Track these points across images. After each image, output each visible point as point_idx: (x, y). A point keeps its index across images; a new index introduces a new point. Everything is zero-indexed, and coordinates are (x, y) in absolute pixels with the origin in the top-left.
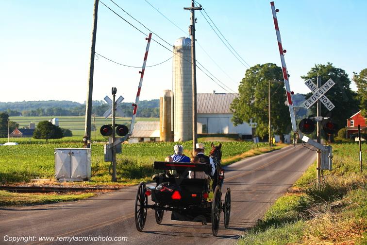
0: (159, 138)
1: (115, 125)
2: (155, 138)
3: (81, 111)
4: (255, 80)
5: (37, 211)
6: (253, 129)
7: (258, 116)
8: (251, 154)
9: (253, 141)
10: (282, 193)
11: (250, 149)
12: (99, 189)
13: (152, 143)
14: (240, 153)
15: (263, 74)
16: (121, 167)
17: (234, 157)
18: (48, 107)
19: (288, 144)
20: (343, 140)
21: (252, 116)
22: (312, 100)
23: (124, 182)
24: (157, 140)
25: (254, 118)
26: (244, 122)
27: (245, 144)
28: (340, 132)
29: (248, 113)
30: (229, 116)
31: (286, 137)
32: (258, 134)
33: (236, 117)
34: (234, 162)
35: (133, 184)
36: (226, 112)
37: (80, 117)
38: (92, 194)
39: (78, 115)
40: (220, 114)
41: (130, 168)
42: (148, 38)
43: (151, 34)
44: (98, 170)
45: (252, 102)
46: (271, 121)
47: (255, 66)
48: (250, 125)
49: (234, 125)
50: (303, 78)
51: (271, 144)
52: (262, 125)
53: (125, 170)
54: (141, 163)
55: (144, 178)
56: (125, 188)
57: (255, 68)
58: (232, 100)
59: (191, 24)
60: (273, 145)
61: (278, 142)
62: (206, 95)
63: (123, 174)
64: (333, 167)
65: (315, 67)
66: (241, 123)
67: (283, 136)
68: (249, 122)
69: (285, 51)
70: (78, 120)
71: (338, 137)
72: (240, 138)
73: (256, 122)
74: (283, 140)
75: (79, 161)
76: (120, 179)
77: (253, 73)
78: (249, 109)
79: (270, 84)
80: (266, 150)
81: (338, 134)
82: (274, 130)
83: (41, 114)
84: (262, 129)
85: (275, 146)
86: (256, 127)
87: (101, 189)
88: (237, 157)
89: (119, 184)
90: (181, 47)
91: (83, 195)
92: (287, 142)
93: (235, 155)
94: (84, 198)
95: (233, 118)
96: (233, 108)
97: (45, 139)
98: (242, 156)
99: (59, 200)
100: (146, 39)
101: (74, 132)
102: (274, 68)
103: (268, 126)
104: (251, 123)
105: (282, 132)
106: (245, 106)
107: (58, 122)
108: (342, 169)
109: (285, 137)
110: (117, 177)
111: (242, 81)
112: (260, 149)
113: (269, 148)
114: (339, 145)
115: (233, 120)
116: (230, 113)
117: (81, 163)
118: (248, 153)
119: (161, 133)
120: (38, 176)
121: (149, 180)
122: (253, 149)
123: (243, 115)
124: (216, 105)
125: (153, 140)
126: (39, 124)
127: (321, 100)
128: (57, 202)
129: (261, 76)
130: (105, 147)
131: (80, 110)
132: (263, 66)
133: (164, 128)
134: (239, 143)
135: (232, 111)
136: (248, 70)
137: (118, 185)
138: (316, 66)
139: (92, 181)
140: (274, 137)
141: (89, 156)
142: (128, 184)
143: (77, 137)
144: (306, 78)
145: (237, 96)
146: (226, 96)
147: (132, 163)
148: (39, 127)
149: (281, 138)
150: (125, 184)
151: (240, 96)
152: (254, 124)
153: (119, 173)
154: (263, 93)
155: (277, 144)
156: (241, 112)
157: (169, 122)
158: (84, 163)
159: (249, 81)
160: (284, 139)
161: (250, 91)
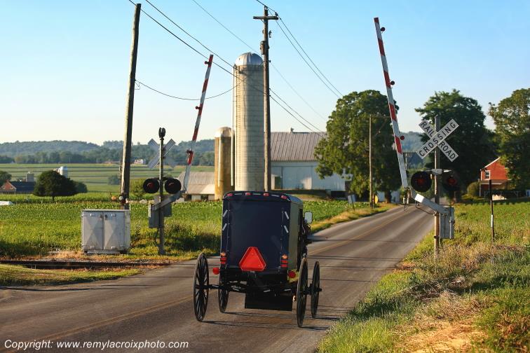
0: (214, 195)
1: (164, 179)
2: (208, 195)
3: (99, 157)
4: (349, 114)
5: (68, 292)
6: (347, 184)
7: (353, 165)
8: (345, 218)
9: (347, 199)
10: (388, 270)
11: (343, 211)
12: (143, 264)
13: (203, 203)
14: (329, 217)
15: (361, 106)
16: (170, 235)
17: (321, 222)
18: (52, 151)
19: (397, 204)
20: (475, 198)
21: (346, 165)
22: (429, 148)
23: (176, 255)
24: (210, 198)
25: (349, 167)
26: (335, 174)
27: (336, 205)
28: (471, 188)
29: (340, 161)
30: (314, 164)
31: (394, 194)
32: (354, 190)
33: (323, 165)
34: (321, 229)
35: (189, 258)
36: (308, 159)
37: (98, 165)
38: (135, 271)
39: (95, 163)
40: (300, 161)
41: (182, 236)
42: (208, 61)
43: (211, 57)
44: (139, 239)
45: (346, 144)
46: (373, 171)
47: (351, 94)
48: (343, 177)
49: (319, 177)
50: (417, 111)
51: (373, 204)
52: (360, 178)
53: (176, 239)
54: (197, 229)
55: (202, 249)
56: (177, 263)
57: (350, 97)
58: (317, 142)
59: (263, 39)
60: (376, 206)
61: (381, 202)
62: (280, 136)
63: (173, 245)
64: (457, 235)
65: (435, 96)
66: (331, 174)
67: (390, 193)
68: (341, 172)
69: (393, 83)
70: (95, 169)
71: (467, 195)
72: (328, 195)
73: (352, 173)
74: (389, 198)
75: (115, 227)
76: (169, 251)
77: (347, 103)
78: (341, 155)
79: (371, 119)
80: (365, 213)
81: (468, 190)
82: (376, 185)
83: (42, 161)
84: (359, 184)
85: (378, 207)
86: (351, 180)
87: (146, 265)
88: (326, 222)
89: (170, 258)
90: (245, 67)
91: (123, 272)
92: (394, 201)
93: (322, 219)
94: (127, 276)
95: (318, 167)
96: (319, 153)
97: (50, 196)
98: (332, 221)
99: (94, 278)
100: (206, 63)
101: (89, 187)
102: (377, 97)
103: (368, 178)
104: (344, 175)
105: (387, 187)
106: (335, 150)
107: (67, 171)
108: (468, 239)
109: (392, 194)
110: (166, 248)
111: (331, 115)
112: (357, 211)
113: (369, 210)
114: (469, 205)
115: (318, 170)
116: (314, 161)
117: (116, 230)
118: (340, 217)
119: (217, 188)
120: (58, 247)
121: (209, 253)
122: (348, 211)
123: (333, 163)
124: (295, 149)
125: (205, 197)
126: (42, 175)
127: (440, 147)
128: (92, 281)
129: (358, 108)
130: (150, 208)
131: (98, 155)
132: (361, 93)
133: (221, 181)
134: (327, 203)
135: (318, 158)
136: (340, 100)
137: (167, 259)
138: (436, 94)
139: (132, 254)
140: (376, 194)
141: (128, 219)
142: (181, 258)
143: (94, 193)
144: (422, 111)
145: (325, 137)
146: (309, 135)
147: (184, 230)
148: (42, 178)
149: (386, 196)
150: (176, 258)
151: (328, 136)
152: (347, 175)
153: (167, 244)
154: (361, 132)
155: (381, 204)
156: (330, 159)
157: (228, 173)
158: (120, 229)
159: (341, 116)
160: (391, 197)
161: (343, 129)
